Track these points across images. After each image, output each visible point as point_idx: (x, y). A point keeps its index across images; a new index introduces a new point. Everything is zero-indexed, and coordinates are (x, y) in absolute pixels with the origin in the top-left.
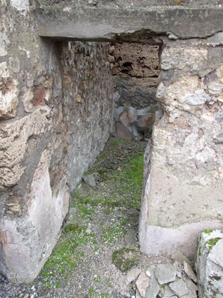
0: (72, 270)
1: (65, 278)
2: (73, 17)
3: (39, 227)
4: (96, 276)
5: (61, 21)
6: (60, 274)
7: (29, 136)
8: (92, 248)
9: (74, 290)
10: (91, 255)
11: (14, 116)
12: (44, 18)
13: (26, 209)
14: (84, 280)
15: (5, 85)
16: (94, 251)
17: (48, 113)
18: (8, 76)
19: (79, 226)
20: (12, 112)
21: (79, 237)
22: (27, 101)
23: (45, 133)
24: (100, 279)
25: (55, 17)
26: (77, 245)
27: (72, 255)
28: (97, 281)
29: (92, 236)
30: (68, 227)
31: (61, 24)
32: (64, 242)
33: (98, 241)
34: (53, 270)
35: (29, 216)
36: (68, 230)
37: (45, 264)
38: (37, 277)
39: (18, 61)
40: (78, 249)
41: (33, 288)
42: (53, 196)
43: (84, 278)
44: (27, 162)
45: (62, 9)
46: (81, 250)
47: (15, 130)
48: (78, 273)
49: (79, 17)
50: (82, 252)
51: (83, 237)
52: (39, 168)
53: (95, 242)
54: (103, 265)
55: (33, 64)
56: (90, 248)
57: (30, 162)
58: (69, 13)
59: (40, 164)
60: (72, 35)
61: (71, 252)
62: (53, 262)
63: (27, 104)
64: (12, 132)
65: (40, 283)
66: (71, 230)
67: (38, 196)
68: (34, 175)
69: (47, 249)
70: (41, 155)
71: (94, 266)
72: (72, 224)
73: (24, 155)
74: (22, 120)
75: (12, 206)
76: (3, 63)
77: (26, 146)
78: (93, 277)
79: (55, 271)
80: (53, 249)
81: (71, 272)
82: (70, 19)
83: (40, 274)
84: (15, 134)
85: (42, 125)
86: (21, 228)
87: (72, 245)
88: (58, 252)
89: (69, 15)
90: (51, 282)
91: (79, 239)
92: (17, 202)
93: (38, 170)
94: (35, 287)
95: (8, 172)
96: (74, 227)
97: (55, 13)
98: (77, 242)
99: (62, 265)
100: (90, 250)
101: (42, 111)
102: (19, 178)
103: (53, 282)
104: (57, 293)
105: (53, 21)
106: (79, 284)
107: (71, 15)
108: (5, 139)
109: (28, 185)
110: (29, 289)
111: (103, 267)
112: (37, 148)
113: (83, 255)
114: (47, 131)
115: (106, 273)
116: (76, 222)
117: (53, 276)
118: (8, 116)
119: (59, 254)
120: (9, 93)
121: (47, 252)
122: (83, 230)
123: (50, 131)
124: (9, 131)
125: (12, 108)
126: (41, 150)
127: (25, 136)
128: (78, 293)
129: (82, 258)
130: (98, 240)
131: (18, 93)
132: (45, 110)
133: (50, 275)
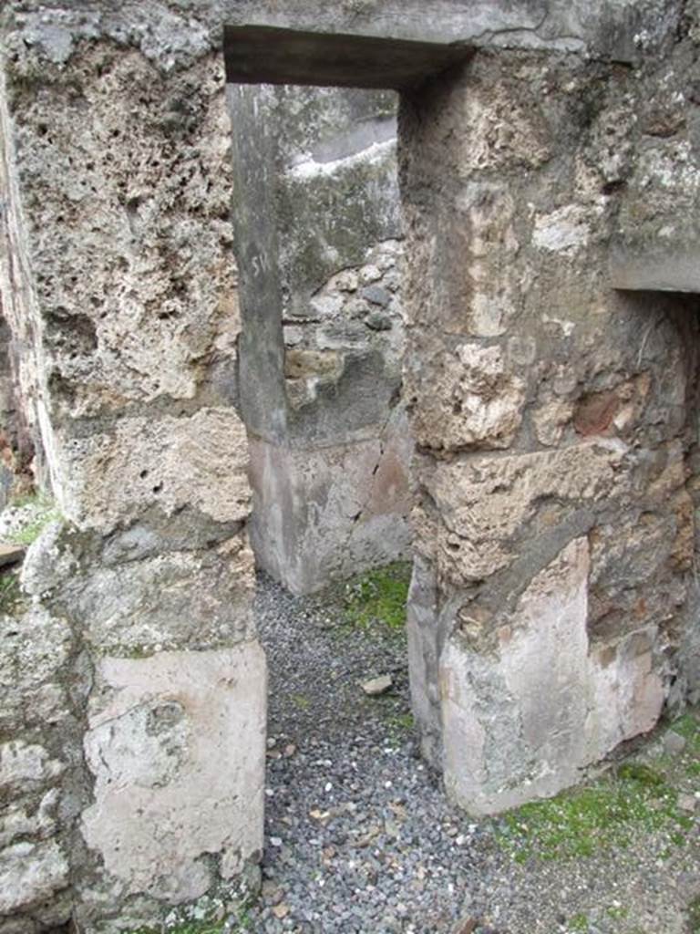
0: (574, 855)
1: (546, 858)
2: (675, 246)
3: (527, 705)
4: (617, 904)
5: (652, 257)
6: (542, 842)
7: (538, 493)
8: (658, 848)
9: (545, 890)
10: (642, 859)
11: (505, 446)
12: (623, 252)
13: (493, 642)
14: (584, 890)
15: (492, 388)
16: (658, 857)
17: (617, 456)
18: (500, 370)
19: (666, 783)
20: (499, 436)
21: (644, 804)
22: (550, 420)
23: (596, 499)
24: (622, 915)
25: (642, 248)
26: (627, 818)
27: (598, 829)
28: (613, 916)
29: (682, 824)
30: (634, 767)
31: (652, 262)
32: (597, 792)
33: (688, 842)
34: (532, 826)
35: (499, 661)
36: (627, 773)
37: (525, 806)
38: (494, 815)
39: (533, 344)
40: (623, 826)
41: (472, 828)
42: (589, 655)
43: (585, 887)
44: (523, 547)
45: (657, 231)
46: (630, 834)
47: (499, 472)
48: (581, 868)
49: (687, 246)
50: (628, 840)
51: (656, 812)
52: (552, 570)
53: (678, 840)
54: (657, 898)
55: (581, 348)
56: (654, 844)
57: (529, 550)
58: (668, 240)
59: (556, 562)
60: (671, 286)
61: (601, 821)
62: (544, 812)
63: (547, 428)
64: (492, 476)
65: (489, 828)
66: (634, 777)
67: (537, 631)
68: (534, 580)
69: (542, 775)
70: (566, 545)
71: (631, 883)
72: (647, 768)
73: (516, 529)
74: (524, 459)
75: (468, 623)
76: (491, 348)
77: (526, 513)
78: (610, 901)
79: (536, 831)
80: (563, 791)
81: (568, 856)
82: (669, 252)
83: (501, 815)
84: (498, 482)
85: (589, 479)
86: (476, 677)
87: (614, 810)
88: (570, 801)
89: (668, 244)
90: (513, 842)
91: (642, 809)
92: (481, 618)
93: (548, 574)
94: (477, 829)
95: (471, 550)
96: (648, 776)
97: (644, 242)
98: (632, 811)
99: (558, 830)
100: (651, 846)
101: (597, 450)
102: (491, 571)
103: (516, 845)
104: (508, 867)
105: (638, 257)
106: (566, 888)
107: (672, 244)
108: (476, 486)
109: (512, 593)
110: (465, 823)
111: (652, 901)
112: (561, 526)
113: (624, 846)
114: (605, 497)
115: (648, 916)
116: (663, 771)
117: (525, 836)
118: (488, 444)
119: (571, 807)
120: (499, 401)
121: (538, 781)
122: (666, 797)
123: (617, 499)
124: (485, 472)
125: (502, 429)
126: (570, 534)
127: (526, 490)
128: (550, 901)
129: (616, 850)
130: (691, 841)
131: (520, 405)
132: (611, 449)
133: (522, 831)
